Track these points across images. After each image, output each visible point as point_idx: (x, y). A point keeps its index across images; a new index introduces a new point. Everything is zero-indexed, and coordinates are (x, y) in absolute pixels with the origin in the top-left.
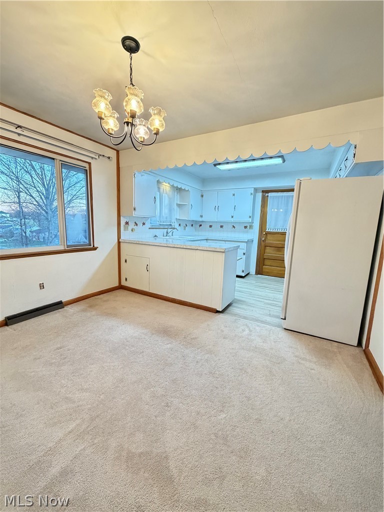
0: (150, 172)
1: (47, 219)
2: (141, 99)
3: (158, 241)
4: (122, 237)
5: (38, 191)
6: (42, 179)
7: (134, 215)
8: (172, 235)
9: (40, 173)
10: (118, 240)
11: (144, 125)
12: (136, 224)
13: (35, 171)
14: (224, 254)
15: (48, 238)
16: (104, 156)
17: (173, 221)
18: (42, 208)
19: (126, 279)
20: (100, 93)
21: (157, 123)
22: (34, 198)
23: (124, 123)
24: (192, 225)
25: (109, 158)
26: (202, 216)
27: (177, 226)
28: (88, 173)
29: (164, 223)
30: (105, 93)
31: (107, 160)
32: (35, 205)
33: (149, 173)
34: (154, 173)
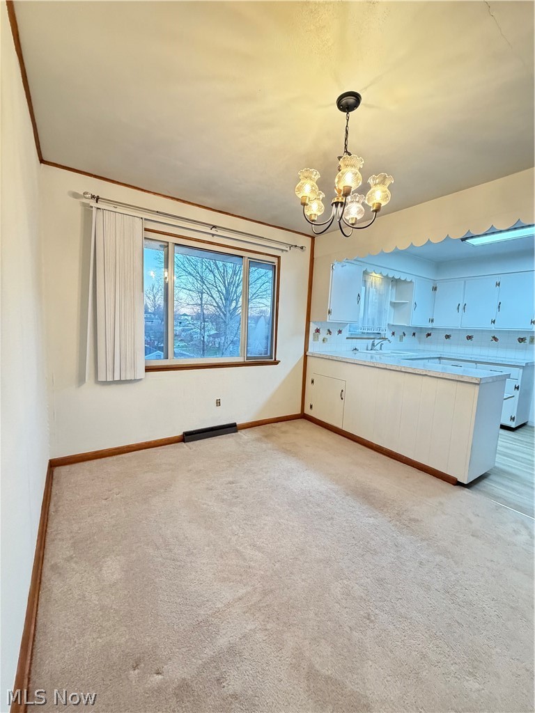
0: (355, 260)
1: (225, 322)
2: (360, 170)
3: (359, 357)
4: (310, 350)
5: (218, 291)
6: (224, 277)
7: (328, 321)
8: (381, 349)
9: (223, 271)
10: (305, 353)
11: (358, 202)
12: (330, 332)
13: (218, 269)
14: (477, 388)
15: (224, 343)
16: (296, 246)
17: (383, 327)
18: (221, 310)
19: (311, 407)
20: (306, 174)
21: (379, 195)
22: (214, 299)
23: (332, 205)
24: (414, 334)
25: (302, 248)
26: (432, 321)
27: (388, 335)
28: (276, 269)
29: (369, 331)
30: (312, 172)
31: (299, 250)
32: (214, 306)
33: (353, 262)
34: (361, 261)
